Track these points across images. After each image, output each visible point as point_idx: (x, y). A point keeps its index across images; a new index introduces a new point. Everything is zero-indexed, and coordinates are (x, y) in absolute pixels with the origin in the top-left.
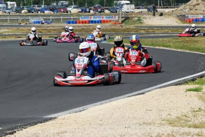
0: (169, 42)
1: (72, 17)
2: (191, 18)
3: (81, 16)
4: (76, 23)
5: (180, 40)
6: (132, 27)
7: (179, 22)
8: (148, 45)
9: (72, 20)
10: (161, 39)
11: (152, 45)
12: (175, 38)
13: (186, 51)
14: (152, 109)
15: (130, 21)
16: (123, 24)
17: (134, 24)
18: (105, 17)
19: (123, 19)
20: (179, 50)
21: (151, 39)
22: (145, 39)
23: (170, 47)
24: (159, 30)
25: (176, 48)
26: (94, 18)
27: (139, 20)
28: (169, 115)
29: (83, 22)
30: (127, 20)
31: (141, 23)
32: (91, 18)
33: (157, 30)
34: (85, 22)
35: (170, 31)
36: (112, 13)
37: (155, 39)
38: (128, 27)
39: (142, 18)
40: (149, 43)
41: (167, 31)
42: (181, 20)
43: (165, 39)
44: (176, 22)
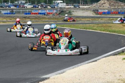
0: (94, 26)
1: (27, 11)
2: (100, 11)
3: (33, 10)
4: (30, 14)
5: (100, 26)
7: (94, 14)
8: (82, 29)
9: (27, 12)
11: (85, 28)
12: (96, 24)
13: (107, 33)
15: (64, 13)
18: (47, 10)
19: (60, 12)
20: (103, 32)
21: (82, 25)
22: (78, 25)
23: (96, 30)
25: (100, 30)
26: (41, 11)
27: (69, 13)
29: (35, 14)
30: (62, 13)
31: (71, 14)
32: (39, 11)
33: (82, 19)
34: (36, 14)
35: (90, 19)
36: (52, 8)
37: (84, 25)
39: (71, 12)
42: (95, 13)
43: (90, 25)
44: (93, 14)
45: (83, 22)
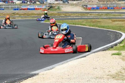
0: (83, 22)
5: (89, 21)
6: (55, 12)
8: (71, 24)
9: (16, 8)
10: (77, 20)
11: (73, 24)
12: (86, 19)
13: (96, 28)
14: (96, 67)
15: (53, 8)
16: (49, 11)
17: (56, 10)
19: (49, 8)
20: (92, 27)
21: (71, 20)
22: (67, 20)
23: (85, 25)
24: (73, 14)
25: (89, 26)
27: (59, 8)
28: (110, 71)
30: (51, 8)
31: (60, 10)
33: (71, 14)
35: (79, 15)
36: (41, 4)
37: (73, 20)
38: (53, 12)
40: (71, 23)
41: (77, 15)
43: (79, 20)
44: (82, 9)
45: (72, 18)
